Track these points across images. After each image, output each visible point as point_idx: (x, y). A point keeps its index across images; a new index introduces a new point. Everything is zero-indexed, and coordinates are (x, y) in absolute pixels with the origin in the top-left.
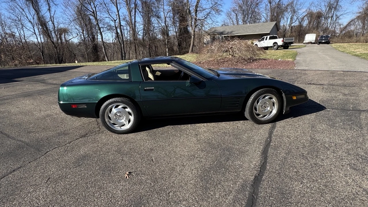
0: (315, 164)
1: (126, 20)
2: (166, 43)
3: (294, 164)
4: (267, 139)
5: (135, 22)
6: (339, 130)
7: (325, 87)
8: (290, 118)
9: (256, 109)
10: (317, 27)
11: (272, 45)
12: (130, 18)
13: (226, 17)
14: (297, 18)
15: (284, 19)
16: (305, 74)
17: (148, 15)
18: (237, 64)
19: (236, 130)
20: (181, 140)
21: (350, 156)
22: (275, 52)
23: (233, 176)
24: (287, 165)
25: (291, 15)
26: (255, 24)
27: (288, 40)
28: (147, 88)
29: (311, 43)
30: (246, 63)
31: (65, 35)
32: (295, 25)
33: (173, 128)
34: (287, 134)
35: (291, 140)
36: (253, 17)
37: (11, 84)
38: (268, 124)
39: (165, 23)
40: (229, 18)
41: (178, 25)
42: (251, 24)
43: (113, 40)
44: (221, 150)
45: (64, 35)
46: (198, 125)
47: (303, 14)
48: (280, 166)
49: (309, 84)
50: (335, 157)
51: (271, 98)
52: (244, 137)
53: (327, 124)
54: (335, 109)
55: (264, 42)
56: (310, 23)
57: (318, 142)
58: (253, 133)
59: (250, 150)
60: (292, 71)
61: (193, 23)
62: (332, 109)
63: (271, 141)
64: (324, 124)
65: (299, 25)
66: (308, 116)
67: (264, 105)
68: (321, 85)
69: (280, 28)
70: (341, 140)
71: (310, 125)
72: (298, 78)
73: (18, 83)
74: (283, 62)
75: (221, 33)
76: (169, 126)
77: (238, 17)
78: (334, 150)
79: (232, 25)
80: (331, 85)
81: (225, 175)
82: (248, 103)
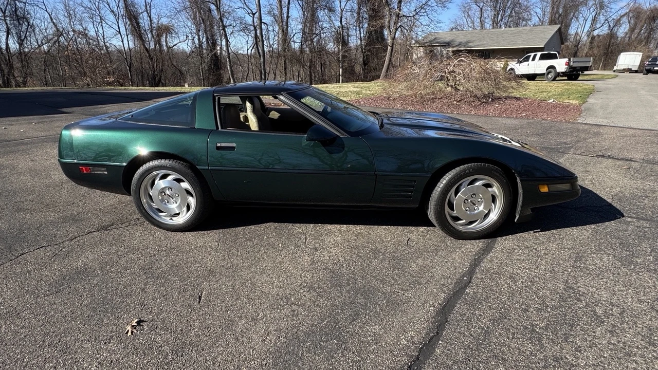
0: (556, 359)
1: (274, 14)
2: (339, 58)
3: (503, 352)
4: (463, 276)
5: (288, 17)
6: (640, 274)
7: (634, 165)
8: (532, 232)
9: (451, 207)
10: (648, 38)
11: (544, 71)
12: (280, 10)
13: (460, 13)
14: (606, 20)
15: (578, 20)
16: (597, 134)
17: (313, 6)
18: (459, 105)
19: (402, 247)
20: (279, 259)
21: (651, 348)
22: (549, 84)
23: (348, 364)
24: (484, 353)
25: (594, 14)
26: (517, 28)
27: (579, 62)
28: (223, 145)
29: (630, 71)
30: (478, 103)
31: (166, 37)
32: (601, 34)
33: (276, 228)
34: (513, 269)
35: (516, 285)
36: (514, 14)
37: (51, 117)
38: (477, 241)
39: (341, 22)
40: (466, 16)
41: (366, 25)
42: (508, 29)
43: (248, 50)
44: (349, 293)
45: (164, 36)
46: (329, 227)
47: (619, 13)
48: (468, 351)
49: (600, 156)
50: (611, 347)
51: (488, 186)
52: (414, 266)
53: (614, 256)
54: (644, 220)
55: (528, 65)
56: (632, 30)
57: (579, 300)
58: (436, 258)
59: (414, 300)
60: (570, 126)
61: (392, 23)
62: (637, 218)
63: (470, 282)
64: (609, 255)
65: (608, 34)
66: (575, 231)
67: (472, 199)
68: (627, 160)
69: (566, 40)
70: (640, 301)
71: (572, 255)
72: (578, 141)
73: (61, 117)
74: (555, 106)
75: (447, 44)
76: (271, 224)
77: (485, 15)
78: (614, 326)
79: (471, 29)
80: (649, 162)
81: (332, 357)
82: (434, 192)
